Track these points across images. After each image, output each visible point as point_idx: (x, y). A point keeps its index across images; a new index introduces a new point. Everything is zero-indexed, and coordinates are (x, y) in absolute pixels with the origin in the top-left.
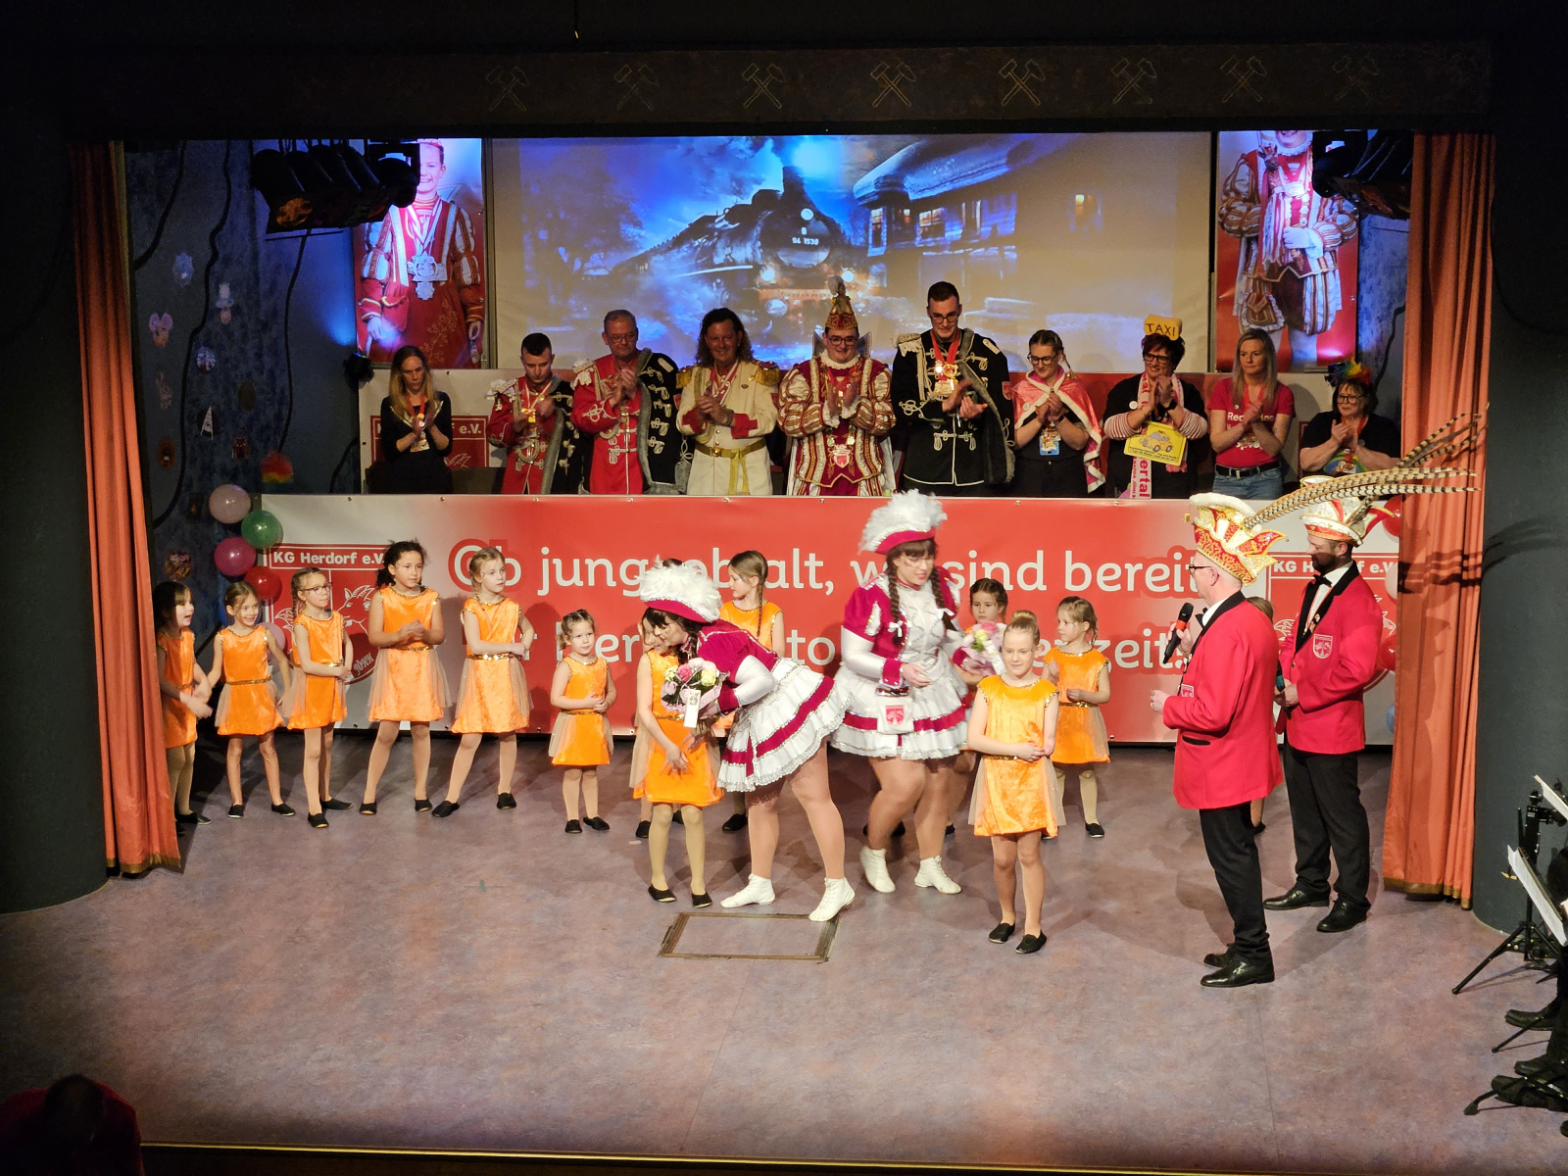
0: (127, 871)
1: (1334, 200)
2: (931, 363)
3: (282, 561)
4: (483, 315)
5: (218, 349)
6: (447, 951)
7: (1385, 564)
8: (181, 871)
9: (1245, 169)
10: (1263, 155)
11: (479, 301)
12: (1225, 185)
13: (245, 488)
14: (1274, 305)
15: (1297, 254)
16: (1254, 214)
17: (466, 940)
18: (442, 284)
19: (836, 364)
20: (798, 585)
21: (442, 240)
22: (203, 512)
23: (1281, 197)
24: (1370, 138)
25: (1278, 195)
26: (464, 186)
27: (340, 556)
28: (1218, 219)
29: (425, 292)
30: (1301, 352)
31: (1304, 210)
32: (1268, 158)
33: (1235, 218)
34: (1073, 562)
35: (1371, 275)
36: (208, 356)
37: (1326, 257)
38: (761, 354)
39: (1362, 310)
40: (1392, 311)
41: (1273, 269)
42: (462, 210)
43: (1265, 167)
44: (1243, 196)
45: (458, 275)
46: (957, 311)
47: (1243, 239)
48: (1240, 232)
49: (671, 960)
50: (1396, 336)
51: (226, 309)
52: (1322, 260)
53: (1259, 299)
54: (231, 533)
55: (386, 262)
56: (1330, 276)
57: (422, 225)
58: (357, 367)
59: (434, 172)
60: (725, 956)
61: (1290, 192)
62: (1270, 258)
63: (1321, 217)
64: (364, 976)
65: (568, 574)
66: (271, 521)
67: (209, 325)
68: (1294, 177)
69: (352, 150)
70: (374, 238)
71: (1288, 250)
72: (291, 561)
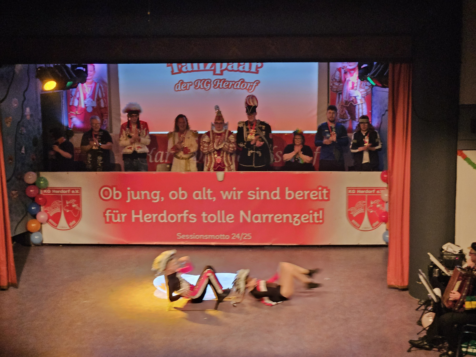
0: (2, 288)
1: (364, 82)
2: (248, 129)
4: (108, 117)
5: (26, 127)
8: (17, 287)
9: (338, 73)
10: (343, 68)
11: (106, 112)
12: (332, 77)
13: (35, 172)
14: (347, 113)
16: (341, 86)
18: (95, 107)
19: (218, 132)
20: (205, 198)
21: (95, 94)
24: (375, 64)
25: (348, 81)
28: (330, 87)
29: (90, 110)
31: (355, 85)
32: (345, 69)
33: (335, 87)
35: (375, 104)
37: (362, 99)
39: (373, 115)
40: (381, 115)
41: (347, 102)
42: (101, 85)
44: (337, 81)
45: (100, 105)
47: (338, 94)
48: (337, 92)
51: (28, 115)
53: (342, 111)
55: (77, 100)
56: (363, 104)
57: (88, 89)
59: (92, 73)
60: (187, 310)
61: (351, 80)
63: (361, 87)
65: (136, 196)
66: (45, 180)
67: (23, 120)
68: (352, 75)
71: (351, 97)
72: (50, 192)
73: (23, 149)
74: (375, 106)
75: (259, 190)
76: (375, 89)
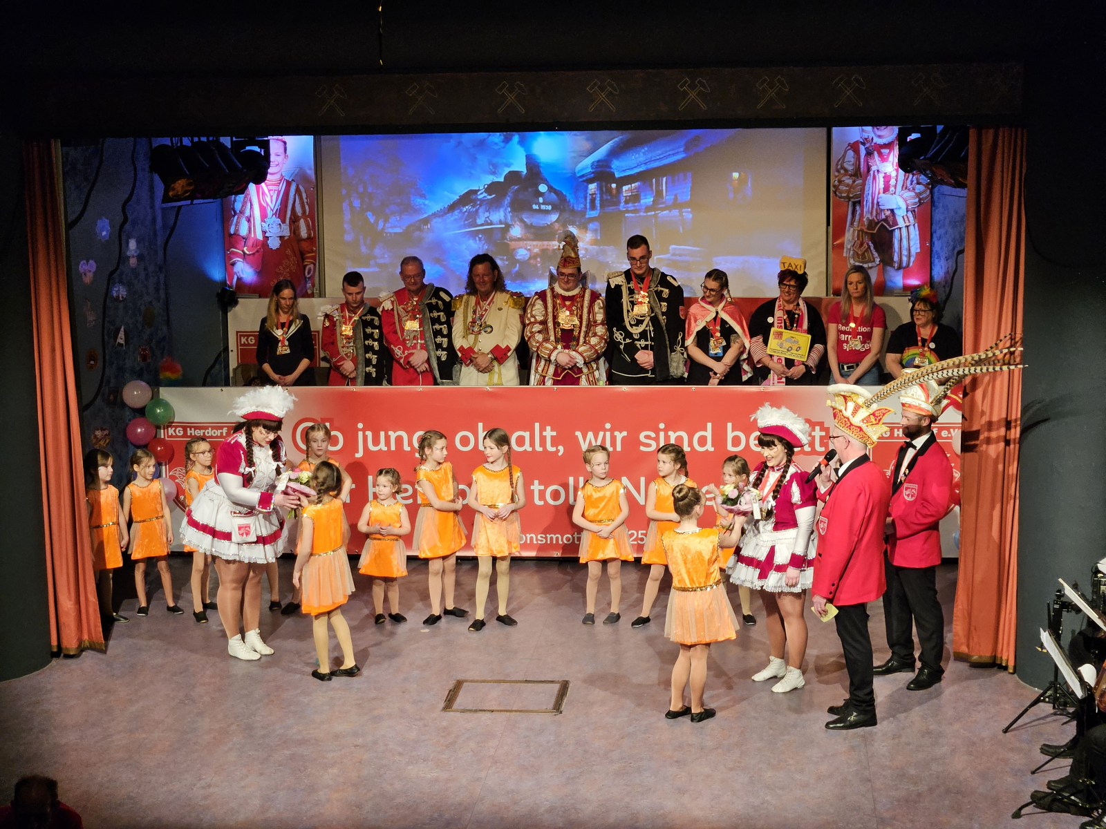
0: (67, 653)
1: (913, 175)
2: (631, 292)
3: (174, 434)
4: (315, 260)
5: (129, 285)
6: (292, 708)
7: (952, 430)
8: (104, 652)
9: (851, 153)
10: (864, 144)
11: (312, 250)
12: (837, 165)
13: (148, 383)
14: (872, 248)
15: (888, 213)
16: (857, 185)
17: (306, 701)
18: (286, 238)
19: (565, 292)
20: (539, 449)
21: (286, 207)
22: (119, 399)
23: (876, 173)
24: (938, 132)
25: (874, 172)
26: (301, 169)
27: (215, 430)
28: (832, 189)
29: (274, 244)
30: (891, 281)
31: (893, 182)
32: (867, 145)
33: (844, 188)
34: (733, 431)
35: (940, 228)
36: (121, 290)
37: (908, 215)
38: (511, 286)
39: (934, 251)
40: (956, 252)
41: (872, 224)
42: (301, 187)
43: (865, 152)
44: (850, 173)
45: (297, 232)
46: (648, 254)
47: (850, 203)
48: (849, 198)
49: (452, 713)
50: (958, 268)
51: (133, 257)
52: (905, 217)
53: (861, 245)
54: (137, 415)
55: (246, 223)
56: (911, 228)
57: (271, 197)
58: (228, 297)
59: (280, 159)
60: (489, 711)
61: (883, 169)
62: (869, 216)
63: (905, 187)
64: (234, 727)
65: (376, 442)
66: (166, 405)
67: (121, 267)
68: (885, 159)
69: (223, 145)
70: (238, 206)
71: (882, 210)
72: (181, 434)
73: (122, 334)
74: (939, 232)
75: (666, 430)
76: (939, 190)
